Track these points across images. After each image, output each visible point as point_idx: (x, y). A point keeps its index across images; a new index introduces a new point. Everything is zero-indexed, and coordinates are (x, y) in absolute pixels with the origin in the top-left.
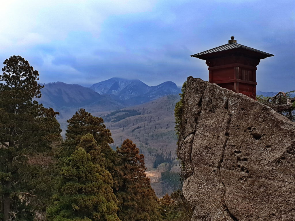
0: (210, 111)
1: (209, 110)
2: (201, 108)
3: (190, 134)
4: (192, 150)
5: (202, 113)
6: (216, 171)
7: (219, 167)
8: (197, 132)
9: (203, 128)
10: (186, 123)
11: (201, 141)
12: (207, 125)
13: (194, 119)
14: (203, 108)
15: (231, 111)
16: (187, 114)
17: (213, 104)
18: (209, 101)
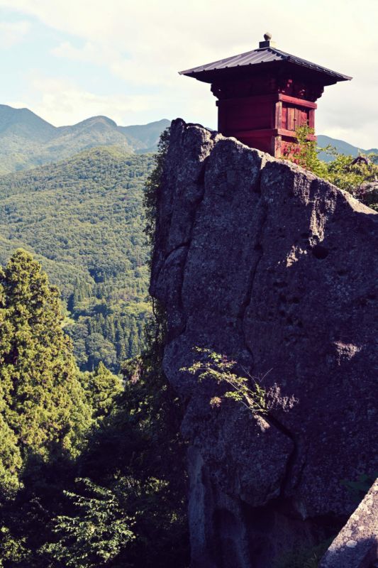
0: (223, 196)
1: (221, 196)
2: (204, 192)
3: (177, 247)
4: (183, 280)
5: (206, 200)
6: (235, 324)
7: (241, 316)
8: (192, 244)
9: (207, 234)
10: (169, 222)
11: (203, 261)
12: (216, 226)
13: (187, 214)
14: (206, 191)
15: (266, 198)
16: (171, 203)
17: (229, 181)
18: (219, 176)
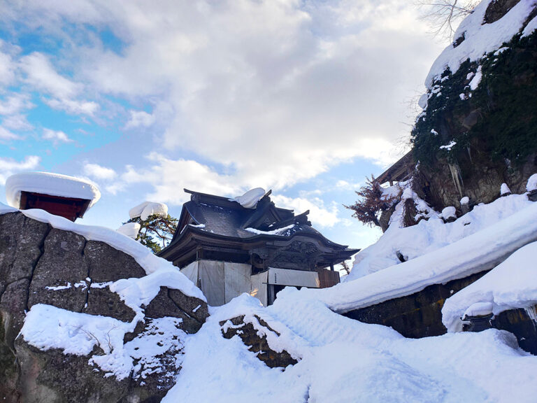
1: (57, 253)
3: (19, 279)
9: (48, 272)
10: (12, 265)
13: (30, 261)
14: (46, 250)
15: (90, 256)
16: (14, 254)
18: (56, 244)
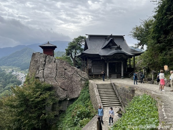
3: (41, 70)
4: (44, 74)
5: (46, 63)
7: (55, 78)
8: (45, 69)
10: (39, 67)
11: (47, 71)
12: (49, 67)
13: (43, 65)
16: (39, 64)
17: (50, 61)
